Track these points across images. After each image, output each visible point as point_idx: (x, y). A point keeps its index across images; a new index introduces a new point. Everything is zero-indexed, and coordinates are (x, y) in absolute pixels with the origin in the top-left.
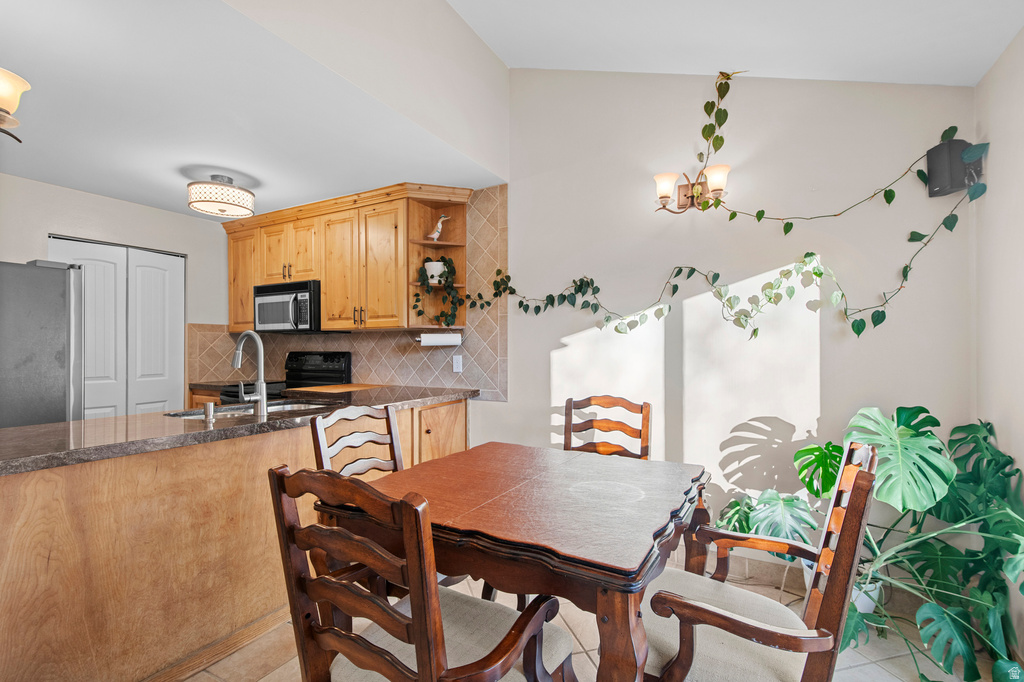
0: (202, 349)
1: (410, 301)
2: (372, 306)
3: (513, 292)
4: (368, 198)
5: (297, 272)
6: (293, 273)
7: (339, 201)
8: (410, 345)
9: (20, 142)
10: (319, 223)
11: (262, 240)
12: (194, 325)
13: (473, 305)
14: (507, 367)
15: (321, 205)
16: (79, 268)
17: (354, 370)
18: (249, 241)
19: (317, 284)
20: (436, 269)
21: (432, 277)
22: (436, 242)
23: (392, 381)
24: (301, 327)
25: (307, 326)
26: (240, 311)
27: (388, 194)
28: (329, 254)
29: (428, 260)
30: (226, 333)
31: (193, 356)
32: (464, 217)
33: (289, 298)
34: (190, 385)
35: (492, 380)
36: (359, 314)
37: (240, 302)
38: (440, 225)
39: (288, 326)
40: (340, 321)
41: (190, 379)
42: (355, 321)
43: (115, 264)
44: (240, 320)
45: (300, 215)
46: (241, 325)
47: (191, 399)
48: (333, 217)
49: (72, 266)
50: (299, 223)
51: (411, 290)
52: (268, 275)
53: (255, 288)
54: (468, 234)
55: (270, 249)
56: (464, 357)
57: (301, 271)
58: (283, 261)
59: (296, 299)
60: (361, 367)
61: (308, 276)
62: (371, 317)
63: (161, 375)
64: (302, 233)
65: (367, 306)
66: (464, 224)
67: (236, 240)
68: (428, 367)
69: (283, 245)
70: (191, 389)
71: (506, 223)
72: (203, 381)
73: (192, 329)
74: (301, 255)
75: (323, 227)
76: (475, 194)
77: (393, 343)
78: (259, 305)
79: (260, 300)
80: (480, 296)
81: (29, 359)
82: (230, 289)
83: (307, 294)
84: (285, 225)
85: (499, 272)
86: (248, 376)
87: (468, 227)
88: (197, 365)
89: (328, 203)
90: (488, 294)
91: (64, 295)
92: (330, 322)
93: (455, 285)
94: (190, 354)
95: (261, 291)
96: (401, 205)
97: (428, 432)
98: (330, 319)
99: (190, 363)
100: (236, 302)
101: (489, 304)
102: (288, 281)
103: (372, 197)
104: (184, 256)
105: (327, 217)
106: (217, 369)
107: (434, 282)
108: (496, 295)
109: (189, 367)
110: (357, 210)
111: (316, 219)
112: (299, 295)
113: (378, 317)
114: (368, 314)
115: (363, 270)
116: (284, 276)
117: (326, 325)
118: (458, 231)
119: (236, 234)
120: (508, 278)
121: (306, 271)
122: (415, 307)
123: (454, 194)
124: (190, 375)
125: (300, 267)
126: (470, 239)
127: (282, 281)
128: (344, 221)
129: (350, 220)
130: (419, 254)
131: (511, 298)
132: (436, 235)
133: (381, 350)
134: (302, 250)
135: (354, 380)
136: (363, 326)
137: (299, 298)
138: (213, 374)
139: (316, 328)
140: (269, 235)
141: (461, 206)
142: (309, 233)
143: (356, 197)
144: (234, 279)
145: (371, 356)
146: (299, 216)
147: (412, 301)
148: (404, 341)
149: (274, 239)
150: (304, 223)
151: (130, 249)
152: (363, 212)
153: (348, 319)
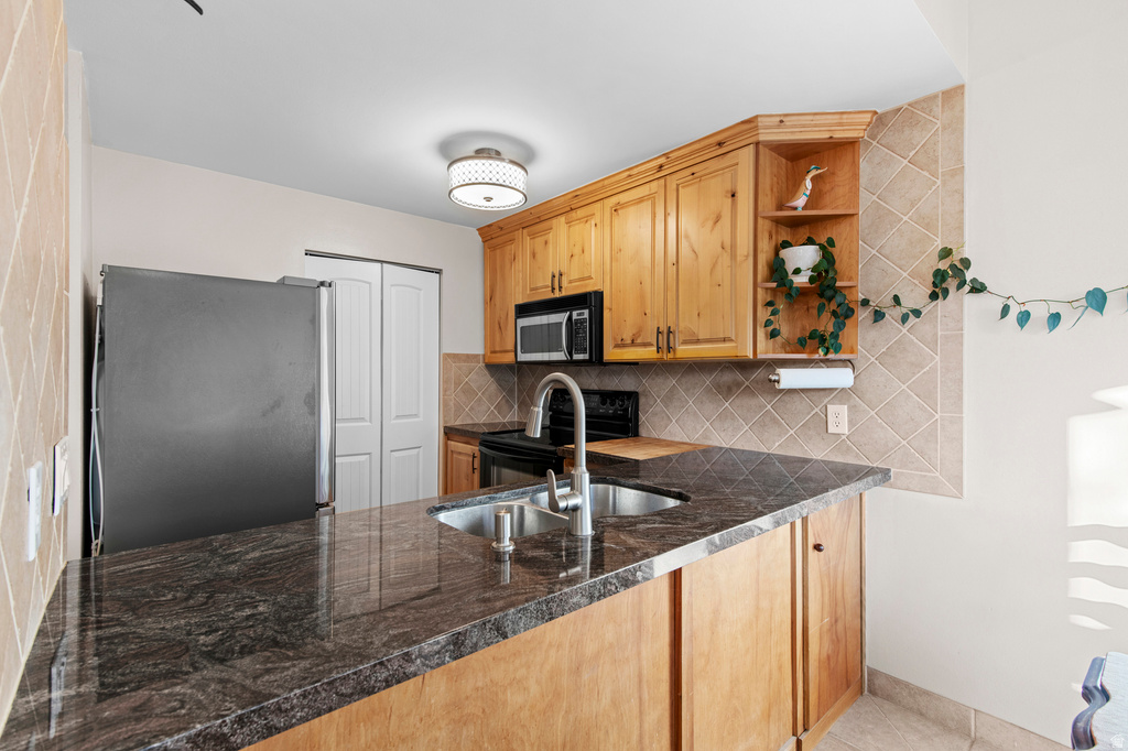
0: (457, 384)
1: (759, 314)
2: (686, 323)
3: (978, 288)
4: (682, 157)
5: (570, 282)
6: (565, 284)
7: (635, 171)
8: (739, 385)
9: (200, 11)
10: (600, 211)
11: (525, 243)
12: (449, 355)
13: (878, 316)
14: (961, 432)
15: (606, 182)
16: (330, 286)
17: (642, 418)
18: (509, 247)
19: (599, 295)
20: (803, 258)
21: (797, 271)
22: (800, 212)
23: (706, 438)
24: (577, 357)
25: (586, 356)
26: (498, 339)
27: (720, 144)
28: (616, 253)
29: (786, 244)
30: (482, 364)
31: (448, 393)
32: (855, 165)
33: (562, 318)
34: (445, 427)
35: (922, 454)
36: (666, 336)
37: (497, 326)
38: (808, 184)
39: (560, 356)
40: (632, 349)
41: (445, 422)
42: (658, 348)
43: (370, 283)
44: (497, 349)
45: (575, 203)
46: (498, 355)
47: (446, 446)
48: (623, 198)
49: (322, 284)
50: (573, 214)
51: (759, 297)
52: (532, 290)
53: (516, 306)
54: (863, 194)
55: (534, 255)
56: (853, 409)
57: (576, 281)
58: (552, 268)
59: (570, 318)
60: (655, 414)
61: (586, 286)
62: (685, 342)
63: (416, 416)
64: (577, 228)
65: (677, 325)
66: (856, 176)
67: (493, 248)
68: (774, 420)
69: (550, 246)
70: (446, 433)
71: (960, 159)
72: (458, 423)
73: (448, 359)
74: (576, 258)
75: (607, 214)
76: (879, 121)
77: (708, 380)
78: (522, 328)
79: (524, 322)
80: (896, 299)
81: (277, 405)
82: (485, 309)
83: (586, 312)
84: (554, 221)
85: (946, 253)
86: (504, 417)
87: (863, 181)
88: (452, 404)
89: (617, 178)
90: (916, 295)
91: (314, 320)
92: (618, 351)
93: (838, 284)
94: (445, 391)
95: (524, 310)
96: (746, 156)
97: (818, 547)
98: (617, 346)
99: (444, 401)
100: (493, 327)
101: (917, 313)
102: (557, 294)
103: (692, 153)
104: (439, 272)
105: (614, 200)
106: (472, 409)
107: (802, 280)
108: (934, 296)
109: (445, 405)
110: (662, 181)
111: (598, 205)
112: (575, 313)
113: (698, 341)
114: (679, 337)
115: (672, 270)
116: (553, 289)
117: (611, 353)
118: (840, 191)
119: (494, 241)
120: (966, 263)
121: (582, 279)
122: (768, 323)
123: (840, 124)
124: (444, 417)
125: (575, 275)
126: (866, 200)
127: (551, 296)
128: (641, 200)
129: (651, 197)
130: (771, 237)
131: (971, 301)
132: (800, 202)
133: (687, 390)
134: (577, 251)
135: (643, 432)
136: (671, 356)
137: (575, 316)
138: (468, 415)
139: (597, 359)
140: (533, 236)
141: (851, 144)
142: (588, 225)
143: (662, 160)
144: (490, 299)
145: (669, 399)
146: (573, 204)
147: (763, 314)
148: (727, 377)
149: (539, 241)
150: (580, 213)
151: (385, 265)
152: (673, 182)
153: (645, 345)
